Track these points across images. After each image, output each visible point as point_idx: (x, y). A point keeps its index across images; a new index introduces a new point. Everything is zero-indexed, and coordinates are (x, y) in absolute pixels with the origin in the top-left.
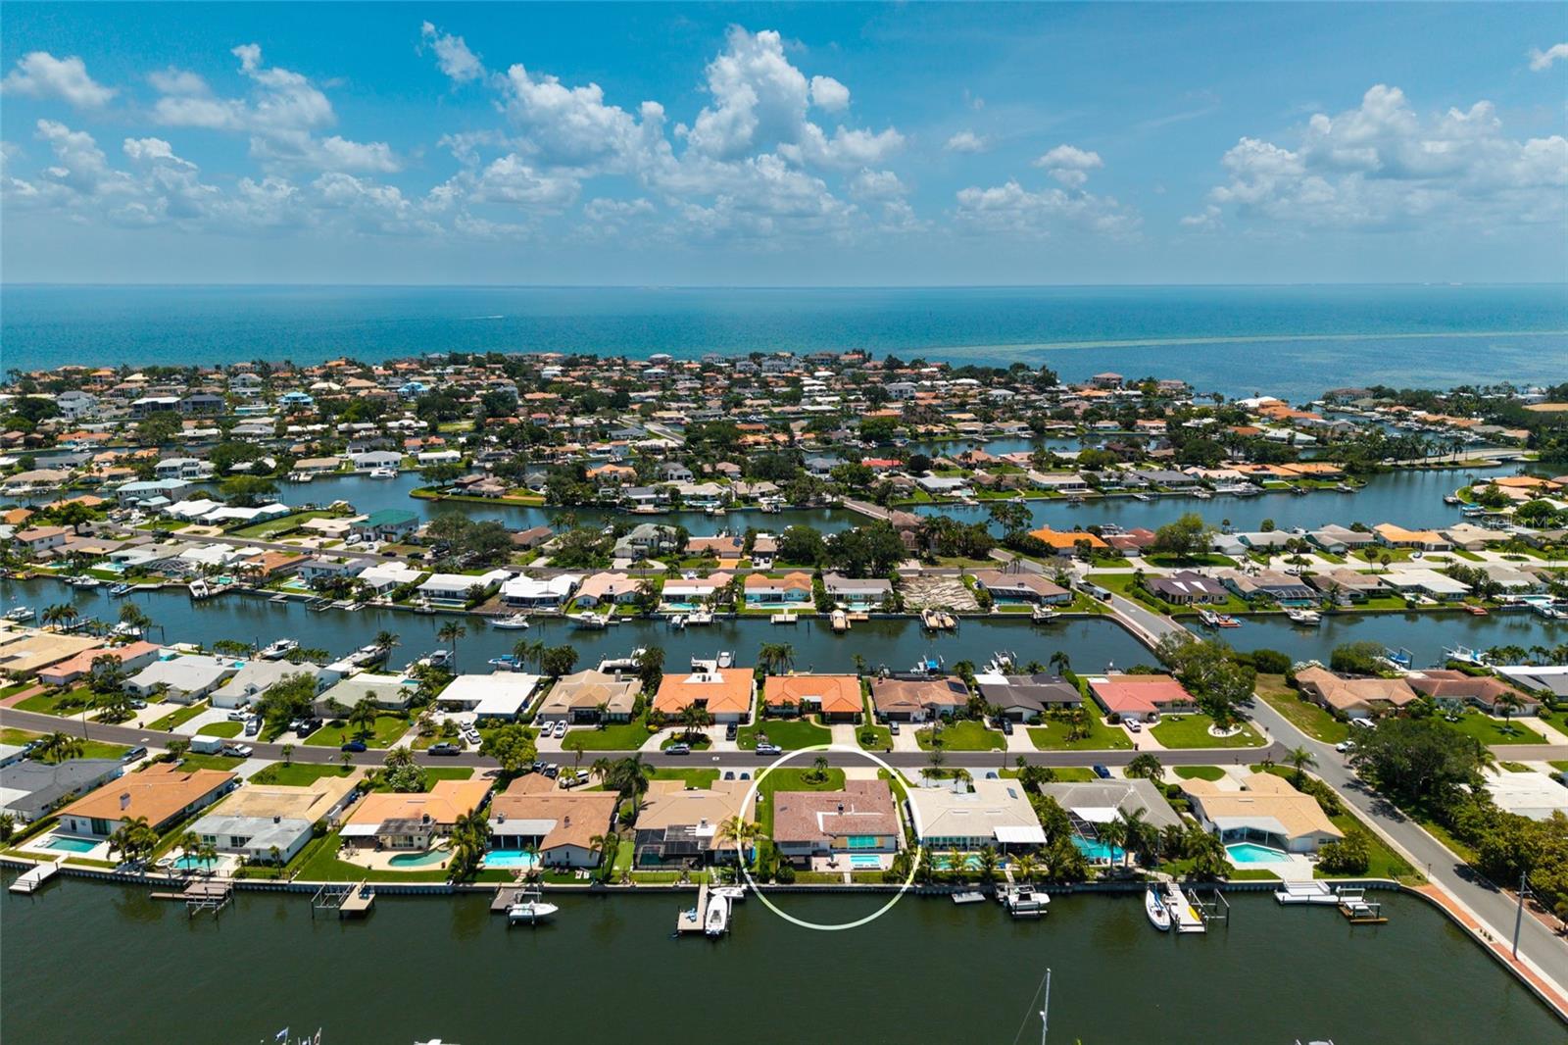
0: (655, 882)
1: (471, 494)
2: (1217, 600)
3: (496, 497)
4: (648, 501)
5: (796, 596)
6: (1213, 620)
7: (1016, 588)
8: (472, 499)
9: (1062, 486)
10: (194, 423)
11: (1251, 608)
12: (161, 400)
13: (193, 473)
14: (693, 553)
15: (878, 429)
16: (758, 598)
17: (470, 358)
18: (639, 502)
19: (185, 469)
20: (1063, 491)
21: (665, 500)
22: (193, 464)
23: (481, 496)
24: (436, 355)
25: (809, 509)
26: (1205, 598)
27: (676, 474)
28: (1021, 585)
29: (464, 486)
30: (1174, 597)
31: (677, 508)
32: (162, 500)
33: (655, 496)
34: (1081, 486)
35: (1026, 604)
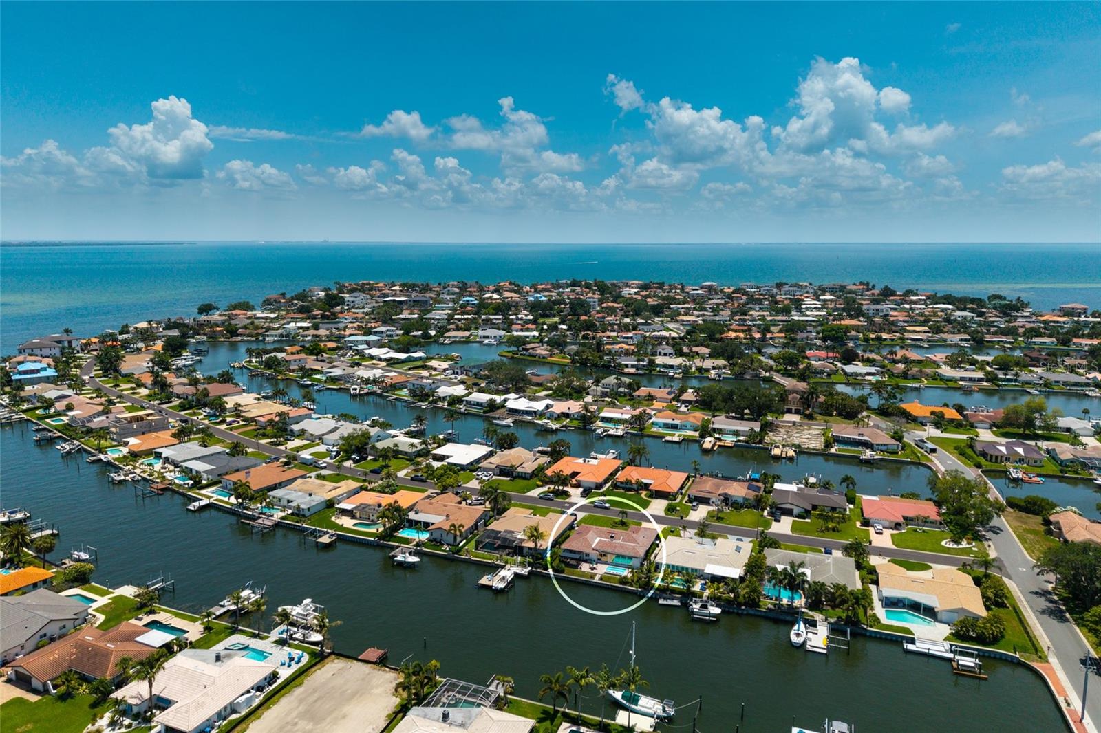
0: (483, 558)
1: (530, 355)
2: (1032, 463)
3: (544, 358)
4: (633, 366)
5: (688, 427)
6: (1015, 475)
7: (857, 437)
8: (530, 358)
9: (962, 379)
10: (409, 311)
11: (1062, 471)
12: (398, 299)
13: (391, 336)
14: (639, 396)
15: (834, 333)
16: (662, 425)
17: (583, 283)
18: (627, 366)
19: (388, 333)
20: (961, 383)
21: (644, 366)
22: (392, 331)
23: (535, 357)
24: (564, 281)
25: (746, 379)
26: (1021, 460)
27: (663, 352)
28: (862, 435)
29: (527, 350)
30: (991, 456)
31: (651, 371)
32: (366, 346)
33: (636, 363)
34: (980, 380)
35: (860, 449)
